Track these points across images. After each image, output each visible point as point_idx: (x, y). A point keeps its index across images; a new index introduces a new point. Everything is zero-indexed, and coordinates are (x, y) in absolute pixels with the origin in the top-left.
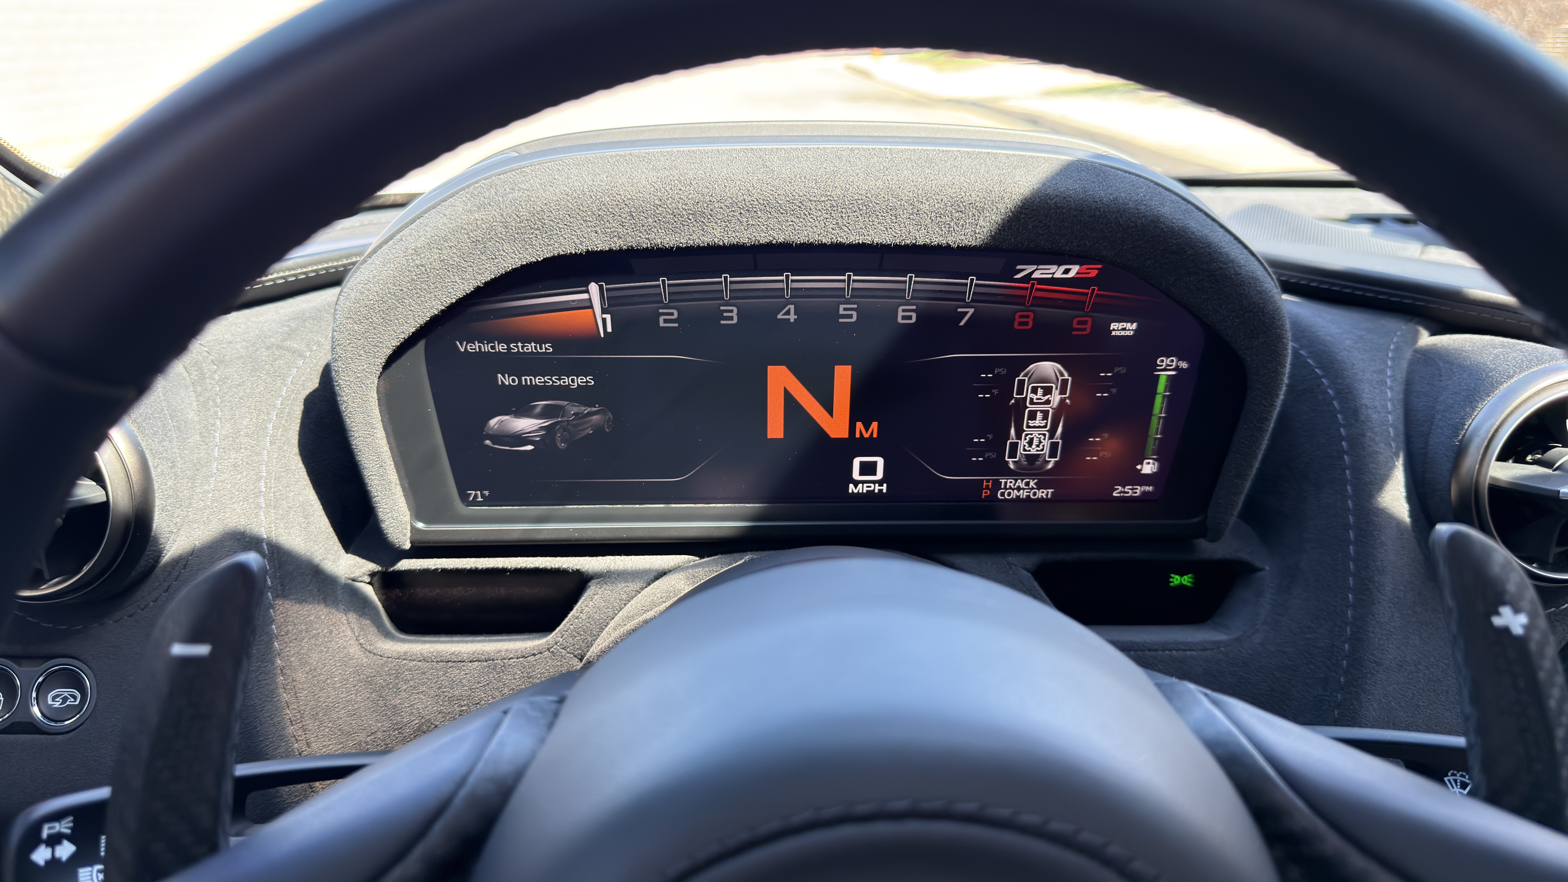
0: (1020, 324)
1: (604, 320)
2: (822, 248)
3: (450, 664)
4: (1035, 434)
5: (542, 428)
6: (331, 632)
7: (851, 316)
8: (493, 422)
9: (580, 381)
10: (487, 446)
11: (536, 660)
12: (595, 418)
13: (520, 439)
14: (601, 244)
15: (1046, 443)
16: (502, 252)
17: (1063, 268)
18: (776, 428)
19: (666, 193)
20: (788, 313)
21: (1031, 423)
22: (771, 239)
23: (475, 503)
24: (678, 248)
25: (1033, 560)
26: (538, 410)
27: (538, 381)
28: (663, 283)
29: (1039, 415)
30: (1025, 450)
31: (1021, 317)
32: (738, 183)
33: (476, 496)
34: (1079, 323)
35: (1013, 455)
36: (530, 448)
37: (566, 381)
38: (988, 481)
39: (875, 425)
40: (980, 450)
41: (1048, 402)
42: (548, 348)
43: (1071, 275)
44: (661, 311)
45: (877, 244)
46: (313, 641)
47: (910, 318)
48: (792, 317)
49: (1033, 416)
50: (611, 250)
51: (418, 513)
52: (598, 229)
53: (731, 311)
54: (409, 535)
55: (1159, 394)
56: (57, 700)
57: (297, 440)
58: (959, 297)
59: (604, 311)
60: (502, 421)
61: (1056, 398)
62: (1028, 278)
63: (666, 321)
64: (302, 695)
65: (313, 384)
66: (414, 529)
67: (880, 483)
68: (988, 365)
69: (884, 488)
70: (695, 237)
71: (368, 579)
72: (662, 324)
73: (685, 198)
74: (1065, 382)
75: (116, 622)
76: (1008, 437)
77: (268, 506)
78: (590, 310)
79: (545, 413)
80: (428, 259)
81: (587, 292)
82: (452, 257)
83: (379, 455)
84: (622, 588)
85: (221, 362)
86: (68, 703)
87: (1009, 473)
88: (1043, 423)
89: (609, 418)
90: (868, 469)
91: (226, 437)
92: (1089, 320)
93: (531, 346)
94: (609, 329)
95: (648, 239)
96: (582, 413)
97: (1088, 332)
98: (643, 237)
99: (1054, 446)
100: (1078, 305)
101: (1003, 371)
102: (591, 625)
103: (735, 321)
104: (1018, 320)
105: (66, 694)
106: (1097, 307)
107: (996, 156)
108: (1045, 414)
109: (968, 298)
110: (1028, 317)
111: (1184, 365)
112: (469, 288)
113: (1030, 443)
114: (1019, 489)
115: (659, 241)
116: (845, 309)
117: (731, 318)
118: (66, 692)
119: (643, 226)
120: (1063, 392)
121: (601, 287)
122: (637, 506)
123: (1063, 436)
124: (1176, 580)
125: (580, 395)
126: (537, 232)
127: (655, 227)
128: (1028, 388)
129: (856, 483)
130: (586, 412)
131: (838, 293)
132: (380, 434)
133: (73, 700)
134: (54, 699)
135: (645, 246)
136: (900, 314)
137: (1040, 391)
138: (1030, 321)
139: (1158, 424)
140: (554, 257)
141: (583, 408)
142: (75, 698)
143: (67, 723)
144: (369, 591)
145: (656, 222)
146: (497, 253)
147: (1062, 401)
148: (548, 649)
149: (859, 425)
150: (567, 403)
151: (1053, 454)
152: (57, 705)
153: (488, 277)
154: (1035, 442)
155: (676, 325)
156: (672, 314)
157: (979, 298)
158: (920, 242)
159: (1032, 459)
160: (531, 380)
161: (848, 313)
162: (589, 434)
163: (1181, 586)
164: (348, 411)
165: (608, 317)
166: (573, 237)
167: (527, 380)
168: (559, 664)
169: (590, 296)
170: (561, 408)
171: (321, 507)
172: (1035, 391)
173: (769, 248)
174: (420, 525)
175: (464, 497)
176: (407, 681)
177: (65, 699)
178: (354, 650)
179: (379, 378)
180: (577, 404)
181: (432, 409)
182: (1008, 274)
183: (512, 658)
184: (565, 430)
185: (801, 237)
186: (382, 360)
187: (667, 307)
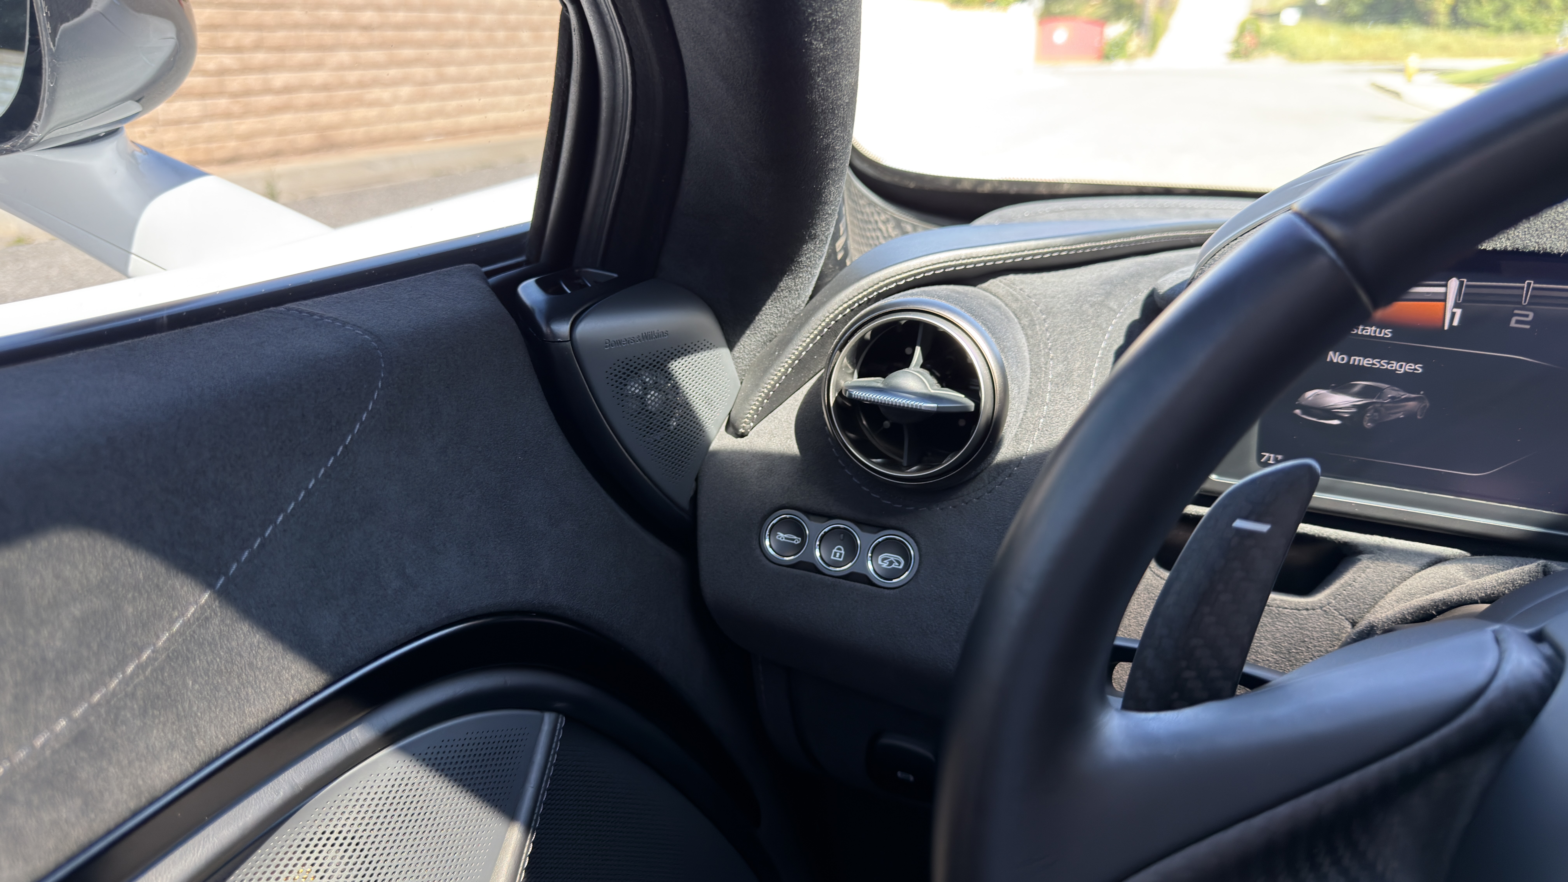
1: (1453, 314)
5: (1354, 406)
8: (1309, 394)
9: (1408, 367)
10: (1296, 415)
11: (1308, 615)
12: (1412, 404)
13: (1330, 413)
23: (1266, 465)
26: (1356, 389)
27: (1366, 362)
28: (1529, 285)
33: (1269, 459)
36: (1336, 422)
37: (1395, 365)
42: (1387, 333)
44: (1516, 312)
56: (885, 561)
59: (1456, 306)
60: (1318, 394)
63: (1518, 322)
72: (1513, 324)
75: (942, 509)
78: (1443, 303)
79: (1364, 393)
81: (1446, 286)
84: (1395, 567)
85: (1048, 314)
86: (893, 566)
89: (1425, 406)
91: (1059, 375)
93: (1371, 330)
94: (1456, 323)
95: (1537, 243)
96: (1399, 398)
98: (1533, 240)
102: (1364, 594)
105: (892, 559)
115: (1549, 246)
118: (893, 557)
119: (1537, 230)
121: (1461, 283)
122: (1425, 493)
125: (1405, 381)
127: (1549, 232)
130: (1403, 397)
133: (897, 564)
134: (883, 560)
141: (1402, 393)
142: (899, 563)
143: (894, 581)
145: (1552, 227)
148: (1321, 608)
150: (1387, 386)
152: (885, 565)
155: (1528, 327)
156: (1527, 316)
160: (1360, 360)
162: (1399, 419)
165: (1458, 312)
167: (1356, 360)
168: (1330, 622)
169: (1447, 290)
170: (1381, 390)
175: (1259, 457)
177: (891, 563)
180: (1396, 389)
183: (1286, 608)
184: (1376, 410)
187: (1524, 308)
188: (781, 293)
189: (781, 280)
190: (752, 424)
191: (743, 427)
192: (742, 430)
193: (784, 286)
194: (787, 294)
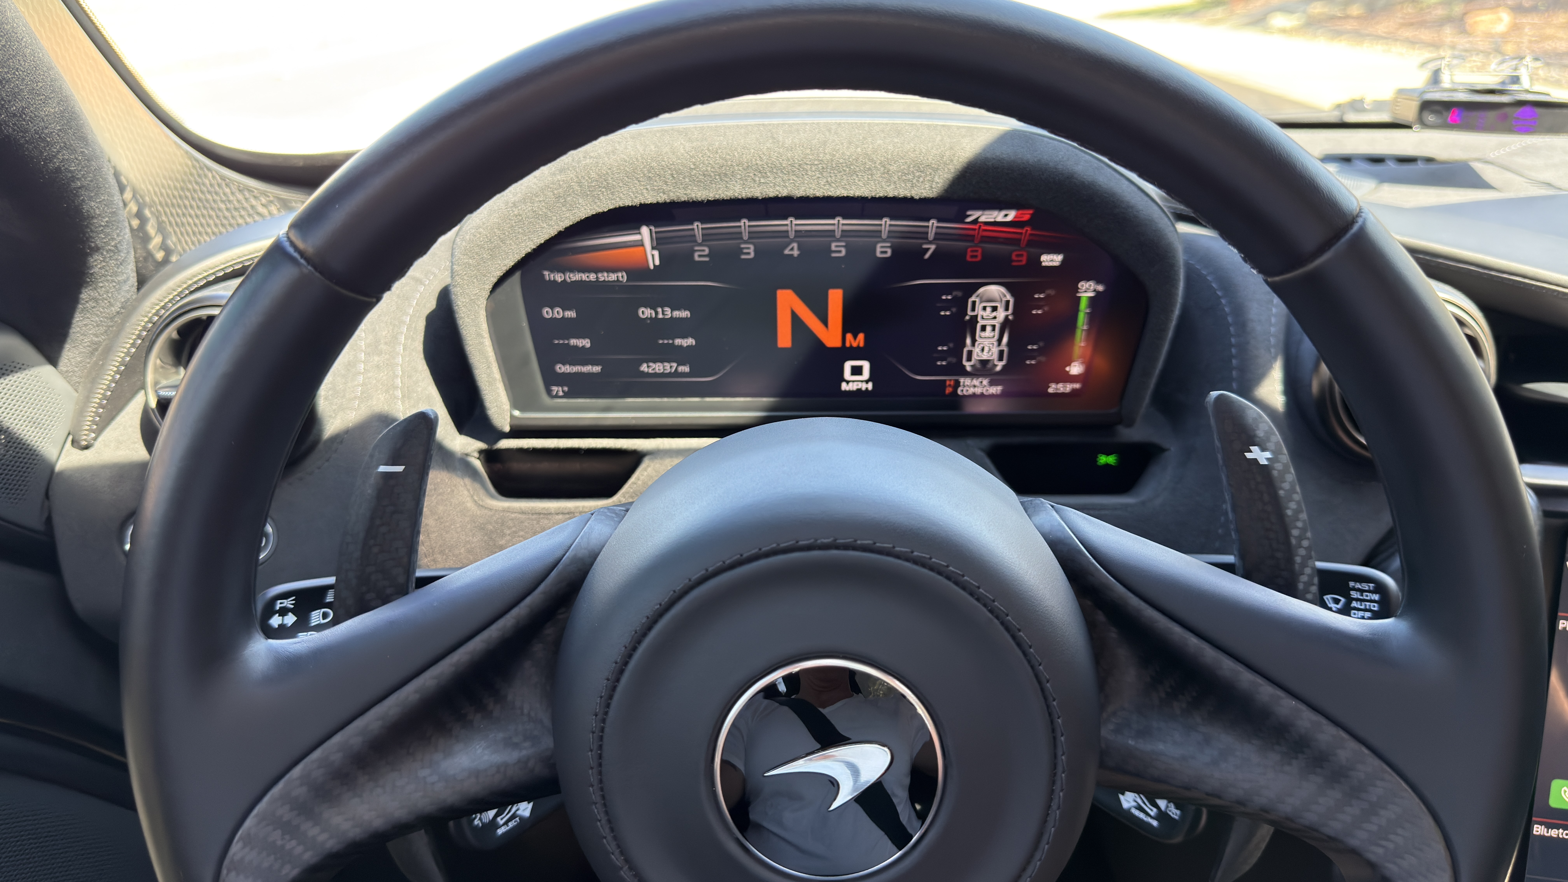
0: (972, 257)
1: (653, 256)
2: (816, 199)
3: (542, 516)
4: (986, 343)
6: (453, 491)
7: (840, 252)
14: (650, 198)
15: (995, 350)
16: (578, 205)
17: (1003, 213)
18: (784, 339)
19: (699, 160)
20: (792, 249)
21: (983, 334)
22: (778, 193)
23: (557, 396)
24: (708, 201)
25: (986, 442)
28: (698, 227)
29: (989, 329)
30: (978, 355)
31: (972, 251)
32: (753, 151)
33: (558, 391)
34: (1018, 256)
35: (969, 359)
38: (950, 380)
39: (861, 336)
40: (943, 356)
41: (995, 318)
43: (1009, 219)
44: (696, 248)
45: (858, 197)
46: (439, 497)
47: (886, 252)
48: (796, 253)
49: (984, 328)
50: (658, 203)
51: (516, 403)
52: (648, 187)
53: (748, 248)
54: (509, 420)
55: (1082, 311)
57: (422, 348)
58: (924, 236)
59: (653, 248)
61: (1001, 315)
62: (975, 221)
63: (700, 256)
64: (433, 536)
65: (431, 305)
66: (512, 416)
67: (867, 382)
68: (948, 289)
69: (870, 386)
70: (720, 192)
71: (477, 455)
72: (697, 258)
73: (713, 163)
74: (1008, 302)
76: (964, 345)
77: (403, 396)
78: (641, 248)
80: (524, 210)
81: (640, 233)
82: (541, 209)
83: (487, 358)
84: (669, 463)
87: (966, 374)
88: (992, 334)
90: (857, 371)
92: (1025, 254)
94: (657, 262)
95: (685, 194)
97: (1024, 263)
99: (1001, 353)
100: (1015, 242)
101: (959, 294)
103: (752, 255)
104: (969, 254)
106: (1031, 243)
107: (949, 127)
108: (994, 327)
109: (931, 236)
110: (977, 251)
111: (1100, 288)
112: (553, 232)
113: (983, 350)
114: (975, 386)
115: (694, 195)
116: (837, 246)
117: (748, 254)
119: (682, 184)
120: (1007, 309)
121: (650, 230)
122: (680, 399)
123: (1009, 344)
124: (1103, 459)
126: (604, 190)
127: (691, 185)
128: (979, 307)
129: (848, 382)
131: (830, 234)
132: (487, 343)
135: (683, 199)
136: (878, 250)
137: (989, 310)
138: (979, 254)
139: (1082, 336)
140: (615, 209)
144: (478, 464)
145: (691, 181)
146: (574, 206)
147: (1007, 317)
149: (849, 336)
151: (1001, 358)
153: (568, 223)
154: (986, 349)
155: (708, 259)
156: (703, 251)
157: (939, 236)
158: (891, 195)
159: (984, 363)
161: (839, 249)
163: (1107, 466)
164: (465, 324)
165: (656, 253)
166: (630, 193)
169: (641, 237)
171: (441, 399)
172: (984, 308)
173: (776, 200)
174: (517, 413)
175: (549, 392)
176: (509, 528)
178: (470, 504)
179: (487, 300)
181: (525, 324)
182: (960, 217)
185: (799, 192)
186: (489, 287)
187: (700, 245)
188: (87, 304)
189: (80, 293)
190: (93, 435)
191: (85, 440)
192: (84, 443)
193: (86, 298)
194: (94, 304)
